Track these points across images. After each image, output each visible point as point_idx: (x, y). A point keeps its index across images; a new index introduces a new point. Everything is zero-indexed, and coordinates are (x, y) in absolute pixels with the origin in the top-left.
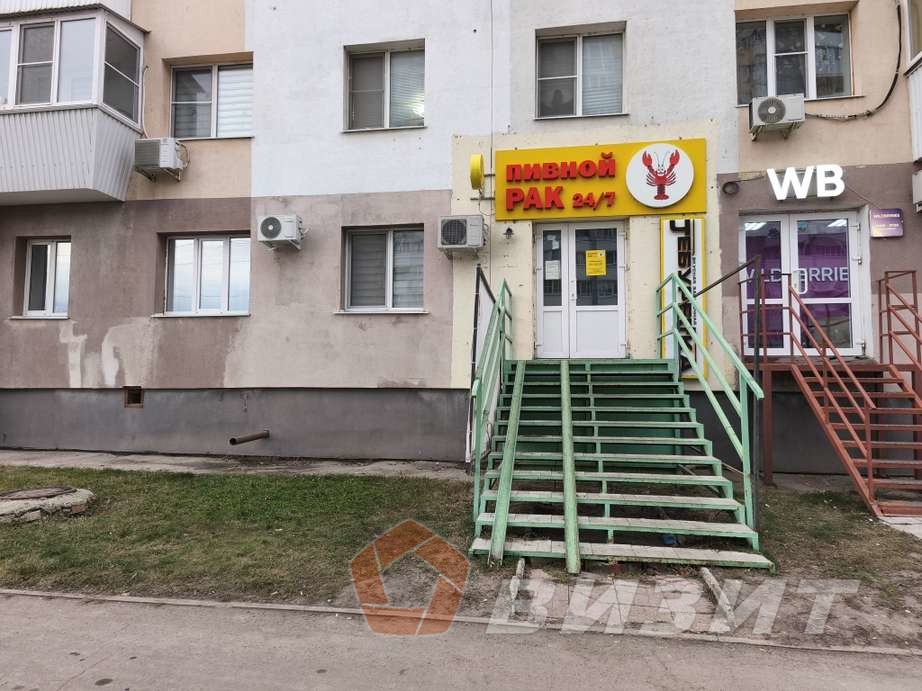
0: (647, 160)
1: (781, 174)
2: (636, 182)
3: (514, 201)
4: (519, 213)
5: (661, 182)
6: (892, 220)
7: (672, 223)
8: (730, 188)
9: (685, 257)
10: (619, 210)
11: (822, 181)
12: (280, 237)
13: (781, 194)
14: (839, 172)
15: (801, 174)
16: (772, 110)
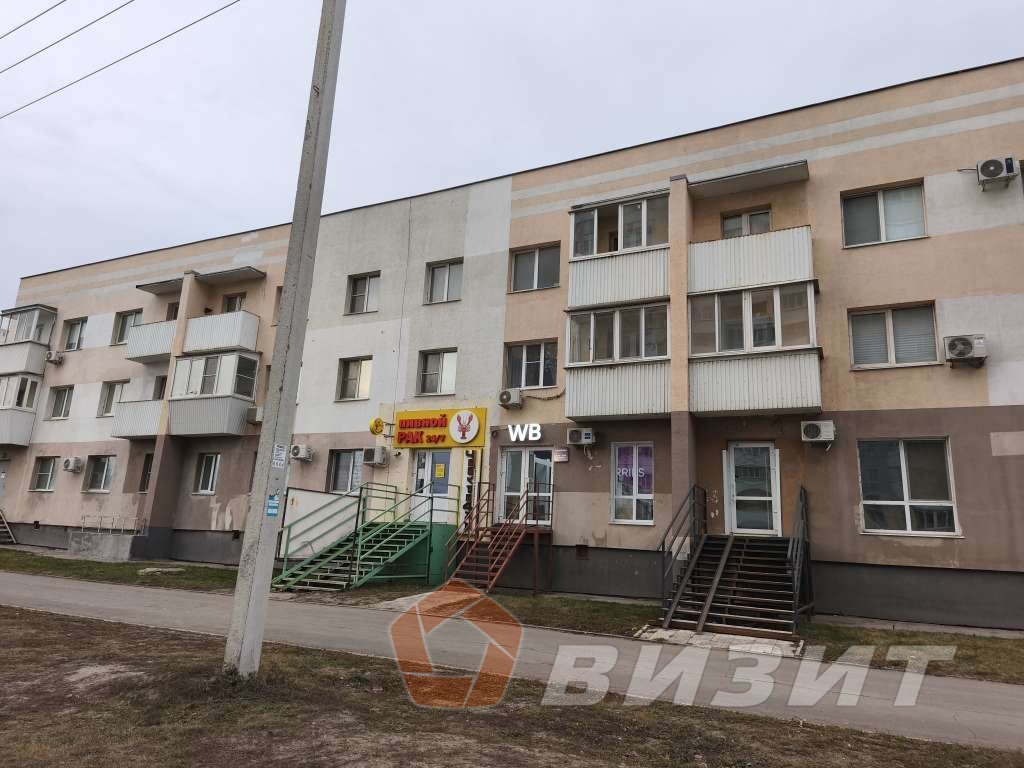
0: (459, 419)
1: (514, 427)
2: (453, 431)
3: (402, 438)
4: (403, 445)
5: (464, 430)
6: (564, 453)
7: (467, 452)
8: (496, 433)
9: (471, 471)
10: (447, 444)
11: (531, 432)
12: (299, 456)
13: (513, 439)
14: (539, 428)
15: (522, 428)
16: (505, 397)
